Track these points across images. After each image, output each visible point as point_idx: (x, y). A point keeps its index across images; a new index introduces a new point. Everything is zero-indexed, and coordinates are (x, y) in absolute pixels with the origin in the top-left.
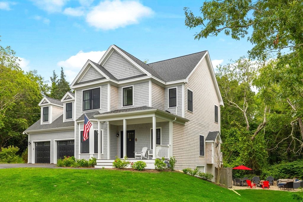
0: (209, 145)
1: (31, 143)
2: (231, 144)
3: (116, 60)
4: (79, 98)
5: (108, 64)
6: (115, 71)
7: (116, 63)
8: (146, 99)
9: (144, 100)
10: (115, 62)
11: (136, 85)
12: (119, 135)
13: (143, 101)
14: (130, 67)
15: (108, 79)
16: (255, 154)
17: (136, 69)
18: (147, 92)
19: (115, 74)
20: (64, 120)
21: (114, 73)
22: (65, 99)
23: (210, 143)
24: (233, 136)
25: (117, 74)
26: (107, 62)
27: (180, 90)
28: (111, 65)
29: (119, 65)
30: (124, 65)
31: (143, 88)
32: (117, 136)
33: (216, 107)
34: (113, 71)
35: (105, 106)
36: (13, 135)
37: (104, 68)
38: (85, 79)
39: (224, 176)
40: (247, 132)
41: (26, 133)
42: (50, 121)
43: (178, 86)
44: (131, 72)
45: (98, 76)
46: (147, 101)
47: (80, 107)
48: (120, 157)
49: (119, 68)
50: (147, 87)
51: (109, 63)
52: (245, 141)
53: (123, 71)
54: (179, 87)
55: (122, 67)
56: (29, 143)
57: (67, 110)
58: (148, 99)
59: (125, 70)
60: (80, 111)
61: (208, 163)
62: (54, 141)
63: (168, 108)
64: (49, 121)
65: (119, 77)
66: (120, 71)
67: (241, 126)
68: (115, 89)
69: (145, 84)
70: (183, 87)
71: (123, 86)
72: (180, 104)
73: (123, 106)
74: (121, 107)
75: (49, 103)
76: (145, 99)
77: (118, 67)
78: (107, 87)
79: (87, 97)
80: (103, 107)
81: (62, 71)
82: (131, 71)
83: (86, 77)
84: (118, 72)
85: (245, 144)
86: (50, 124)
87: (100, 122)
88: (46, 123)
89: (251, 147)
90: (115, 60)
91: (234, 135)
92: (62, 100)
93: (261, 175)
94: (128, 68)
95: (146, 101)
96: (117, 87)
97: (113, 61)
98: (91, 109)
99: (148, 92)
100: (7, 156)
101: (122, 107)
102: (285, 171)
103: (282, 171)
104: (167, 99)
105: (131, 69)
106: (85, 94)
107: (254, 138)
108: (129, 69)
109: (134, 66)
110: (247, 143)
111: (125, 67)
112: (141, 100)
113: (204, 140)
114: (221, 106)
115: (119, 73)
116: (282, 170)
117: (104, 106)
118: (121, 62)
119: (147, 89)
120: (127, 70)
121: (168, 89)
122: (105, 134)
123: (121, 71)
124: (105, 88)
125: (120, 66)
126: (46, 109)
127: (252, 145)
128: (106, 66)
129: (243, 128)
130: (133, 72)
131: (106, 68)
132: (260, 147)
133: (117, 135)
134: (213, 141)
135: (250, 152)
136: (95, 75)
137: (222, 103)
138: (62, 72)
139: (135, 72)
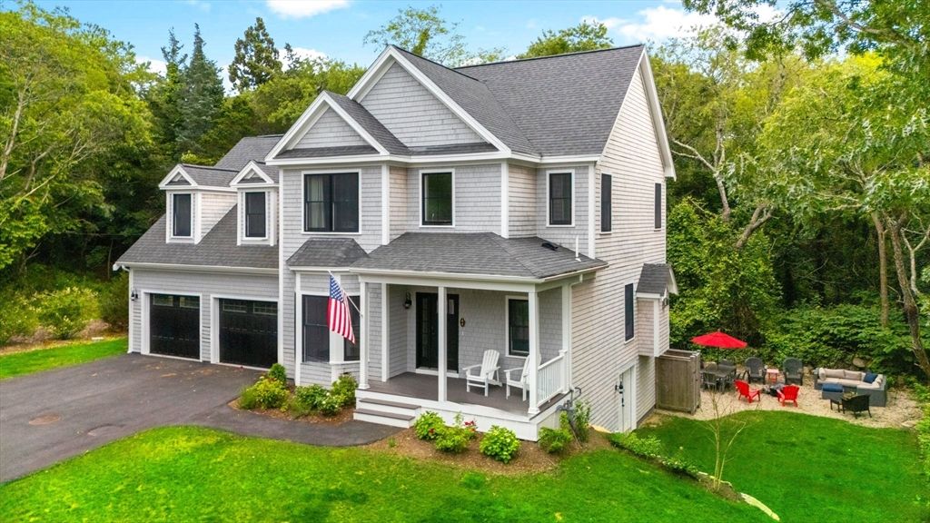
0: (647, 304)
1: (137, 296)
2: (676, 251)
3: (401, 90)
4: (293, 192)
5: (375, 97)
6: (397, 121)
7: (401, 100)
8: (494, 214)
9: (486, 214)
10: (398, 95)
11: (461, 171)
12: (410, 302)
13: (484, 219)
14: (443, 117)
15: (384, 154)
16: (748, 290)
17: (462, 126)
18: (494, 194)
19: (399, 131)
20: (242, 238)
21: (394, 126)
22: (243, 180)
23: (651, 302)
24: (680, 230)
25: (405, 130)
26: (374, 92)
27: (582, 181)
28: (384, 101)
29: (409, 104)
30: (427, 108)
31: (483, 180)
32: (407, 308)
33: (658, 186)
34: (393, 121)
35: (374, 228)
36: (60, 229)
37: (362, 107)
38: (310, 141)
39: (682, 378)
40: (724, 228)
41: (123, 267)
42: (197, 236)
43: (576, 168)
44: (448, 132)
45: (350, 139)
46: (495, 219)
47: (297, 218)
48: (415, 365)
49: (410, 114)
50: (496, 179)
51: (380, 97)
52: (720, 252)
53: (423, 124)
54: (581, 171)
55: (420, 114)
56: (133, 296)
57: (250, 212)
58: (498, 214)
59: (427, 123)
60: (297, 232)
61: (643, 354)
62: (212, 301)
63: (548, 225)
64: (191, 237)
65: (409, 140)
66: (413, 125)
67: (707, 212)
68: (399, 177)
69: (488, 169)
70: (591, 171)
71: (423, 168)
72: (583, 218)
73: (424, 223)
74: (417, 225)
75: (194, 185)
76: (489, 214)
77: (406, 110)
78: (381, 173)
79: (318, 194)
80: (367, 228)
81: (198, 33)
82: (446, 127)
83: (315, 136)
84: (408, 125)
85: (718, 262)
86: (197, 246)
87: (367, 283)
88: (182, 240)
89: (736, 269)
90: (397, 90)
91: (684, 227)
92: (235, 184)
93: (763, 347)
94: (437, 117)
95: (492, 218)
96: (406, 169)
97: (392, 91)
98: (331, 230)
99: (497, 194)
100: (59, 319)
101: (421, 226)
102: (832, 339)
103: (824, 339)
104: (543, 200)
105: (445, 122)
106: (310, 183)
107: (744, 245)
108: (440, 122)
109: (454, 116)
110: (725, 258)
111: (428, 113)
112: (478, 214)
113: (634, 293)
114: (669, 180)
115: (410, 130)
116: (821, 335)
117: (371, 228)
118: (416, 99)
119: (495, 184)
120: (435, 123)
121: (548, 172)
122: (375, 305)
123: (416, 124)
124: (374, 176)
125: (414, 109)
126: (183, 201)
127: (737, 265)
128: (369, 103)
129: (714, 218)
130: (452, 132)
131: (371, 107)
132: (761, 270)
133: (407, 305)
134: (657, 296)
135: (733, 285)
136: (342, 134)
137: (672, 173)
138: (197, 36)
139: (458, 131)
